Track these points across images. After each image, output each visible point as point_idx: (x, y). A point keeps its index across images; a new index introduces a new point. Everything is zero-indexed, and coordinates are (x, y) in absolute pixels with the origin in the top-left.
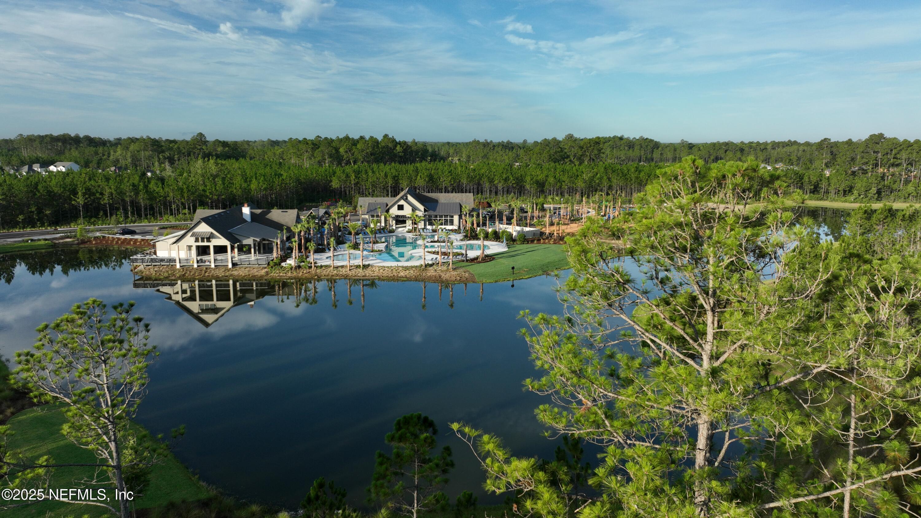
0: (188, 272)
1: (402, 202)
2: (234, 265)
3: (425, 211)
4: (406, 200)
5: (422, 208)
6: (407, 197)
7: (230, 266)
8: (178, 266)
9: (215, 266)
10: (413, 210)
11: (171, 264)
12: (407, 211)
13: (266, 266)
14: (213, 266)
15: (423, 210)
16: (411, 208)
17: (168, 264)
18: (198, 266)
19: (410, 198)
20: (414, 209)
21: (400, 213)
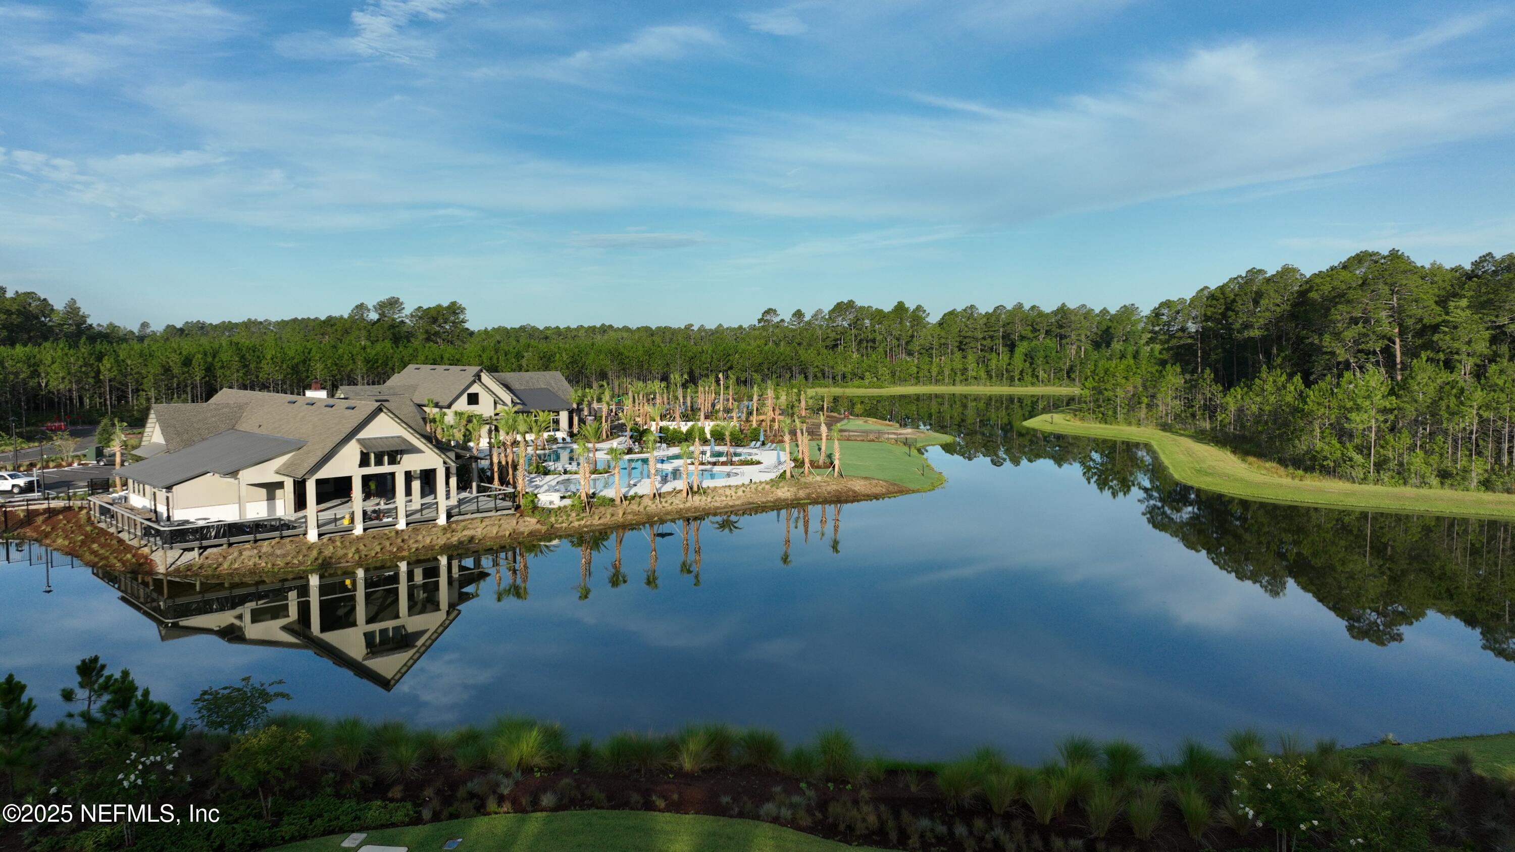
2: (449, 516)
3: (514, 404)
4: (480, 382)
5: (507, 397)
6: (480, 376)
7: (443, 519)
8: (313, 536)
9: (408, 524)
10: (495, 406)
11: (286, 533)
12: (485, 408)
13: (511, 511)
14: (402, 524)
15: (510, 404)
16: (491, 400)
17: (277, 534)
18: (365, 529)
19: (485, 377)
20: (497, 401)
21: (473, 410)
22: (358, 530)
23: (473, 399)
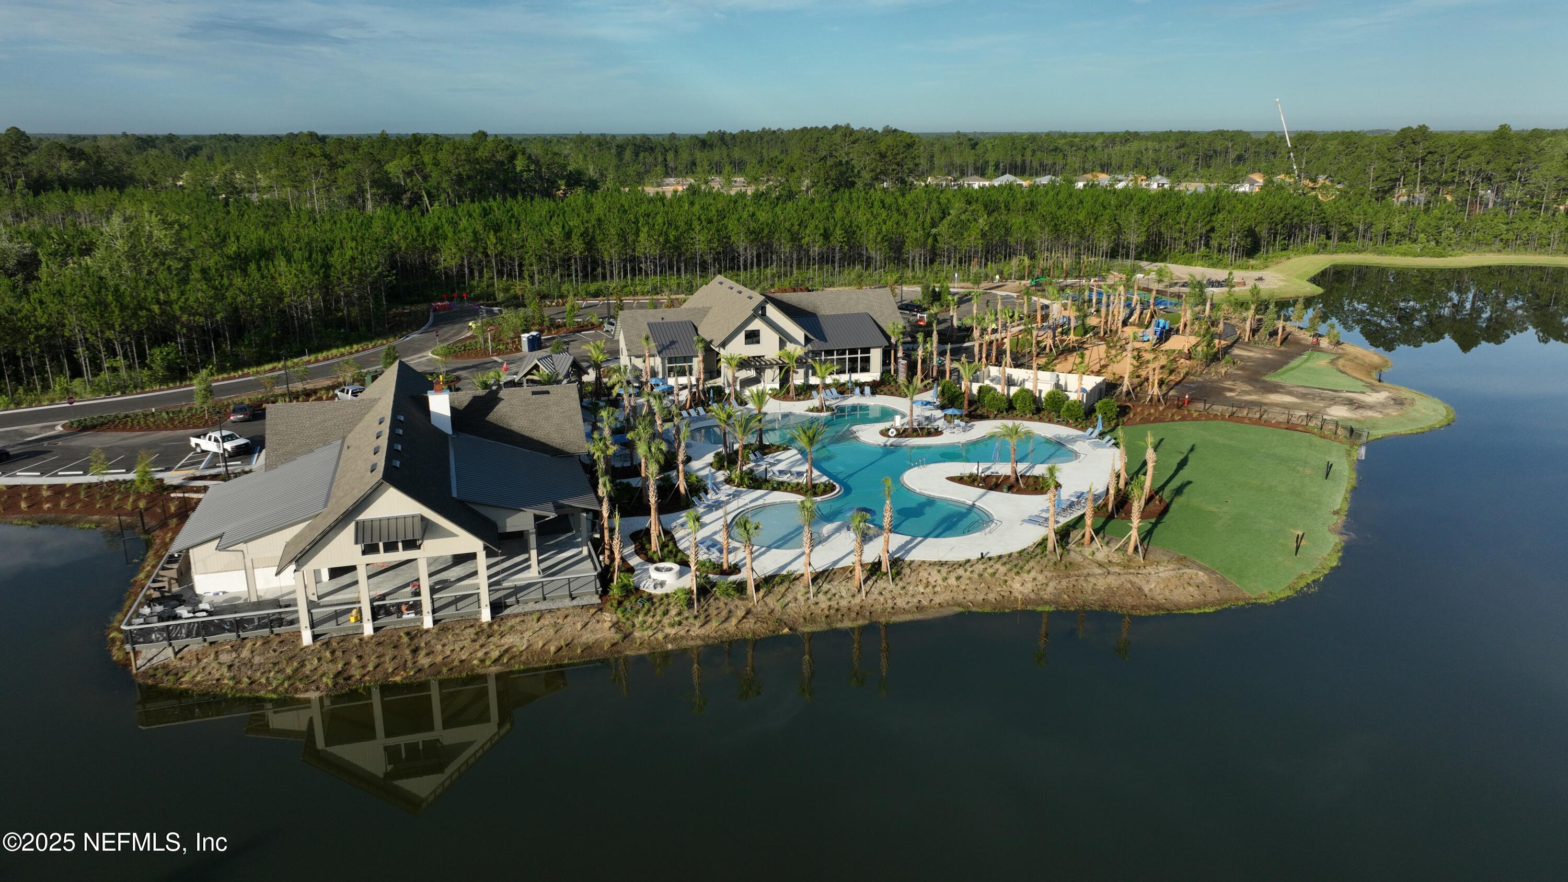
0: (354, 661)
1: (757, 325)
2: (497, 607)
3: (807, 340)
4: (763, 316)
5: (798, 333)
6: (763, 309)
7: (486, 615)
8: (307, 638)
9: (435, 622)
10: (782, 344)
11: (277, 630)
12: (769, 347)
13: (596, 600)
14: (428, 622)
15: (802, 341)
16: (776, 337)
17: (266, 631)
18: (376, 629)
19: (772, 312)
20: (785, 338)
21: (752, 351)
22: (368, 629)
23: (753, 337)
